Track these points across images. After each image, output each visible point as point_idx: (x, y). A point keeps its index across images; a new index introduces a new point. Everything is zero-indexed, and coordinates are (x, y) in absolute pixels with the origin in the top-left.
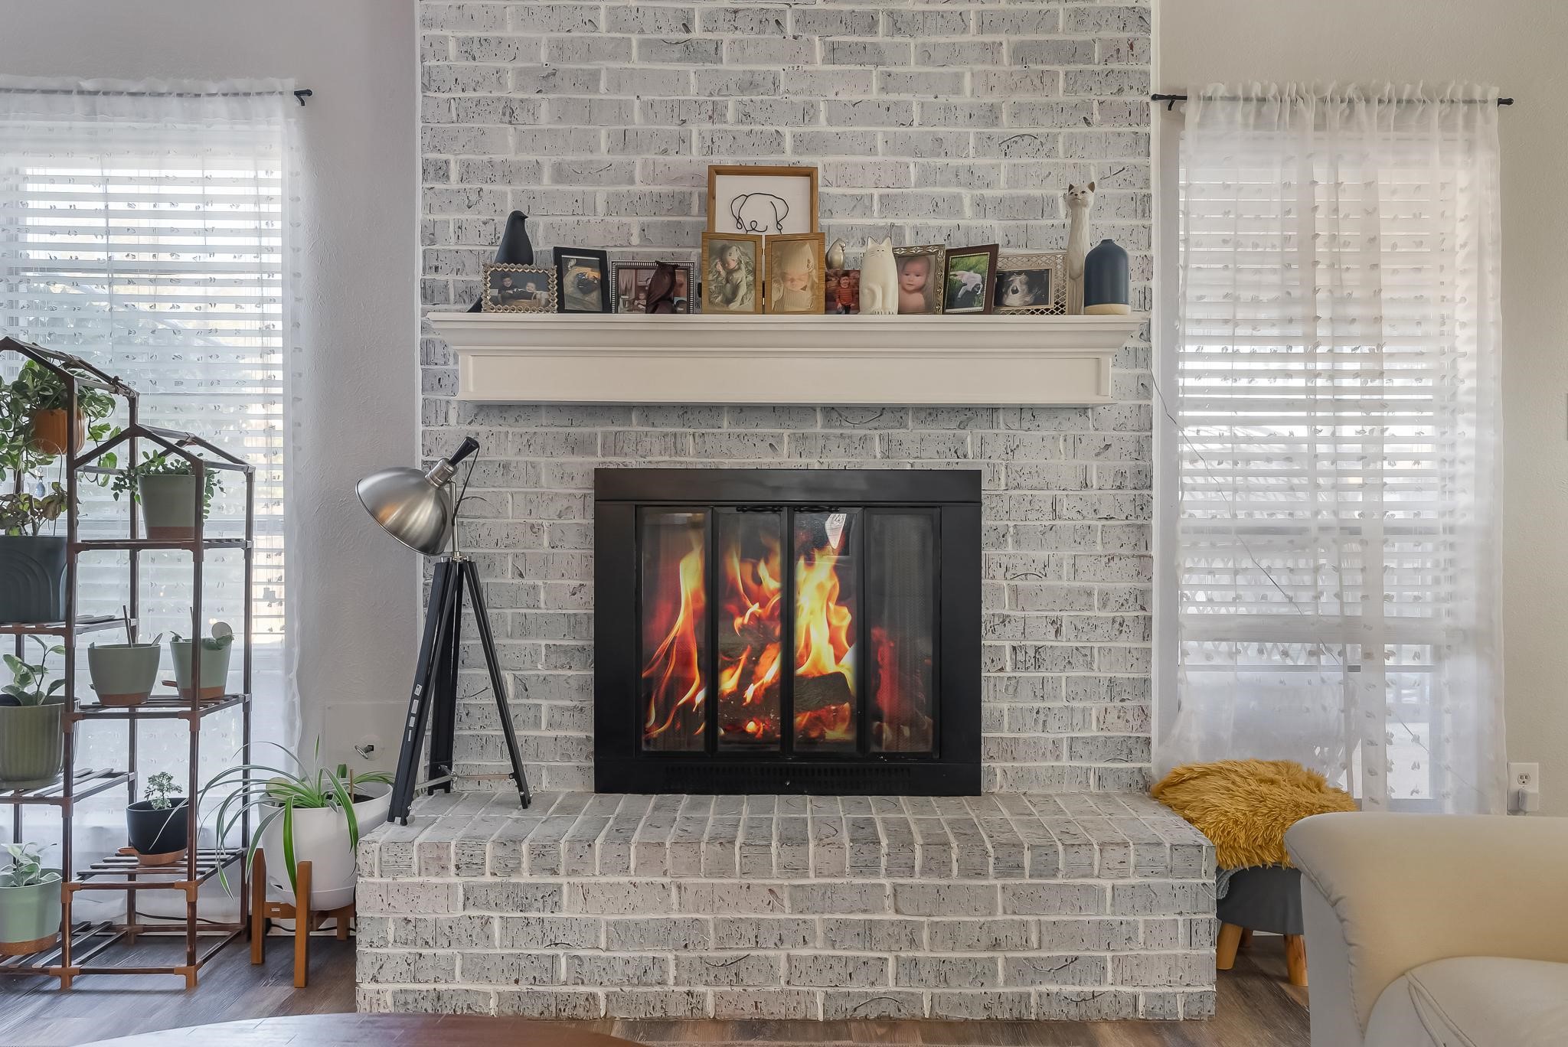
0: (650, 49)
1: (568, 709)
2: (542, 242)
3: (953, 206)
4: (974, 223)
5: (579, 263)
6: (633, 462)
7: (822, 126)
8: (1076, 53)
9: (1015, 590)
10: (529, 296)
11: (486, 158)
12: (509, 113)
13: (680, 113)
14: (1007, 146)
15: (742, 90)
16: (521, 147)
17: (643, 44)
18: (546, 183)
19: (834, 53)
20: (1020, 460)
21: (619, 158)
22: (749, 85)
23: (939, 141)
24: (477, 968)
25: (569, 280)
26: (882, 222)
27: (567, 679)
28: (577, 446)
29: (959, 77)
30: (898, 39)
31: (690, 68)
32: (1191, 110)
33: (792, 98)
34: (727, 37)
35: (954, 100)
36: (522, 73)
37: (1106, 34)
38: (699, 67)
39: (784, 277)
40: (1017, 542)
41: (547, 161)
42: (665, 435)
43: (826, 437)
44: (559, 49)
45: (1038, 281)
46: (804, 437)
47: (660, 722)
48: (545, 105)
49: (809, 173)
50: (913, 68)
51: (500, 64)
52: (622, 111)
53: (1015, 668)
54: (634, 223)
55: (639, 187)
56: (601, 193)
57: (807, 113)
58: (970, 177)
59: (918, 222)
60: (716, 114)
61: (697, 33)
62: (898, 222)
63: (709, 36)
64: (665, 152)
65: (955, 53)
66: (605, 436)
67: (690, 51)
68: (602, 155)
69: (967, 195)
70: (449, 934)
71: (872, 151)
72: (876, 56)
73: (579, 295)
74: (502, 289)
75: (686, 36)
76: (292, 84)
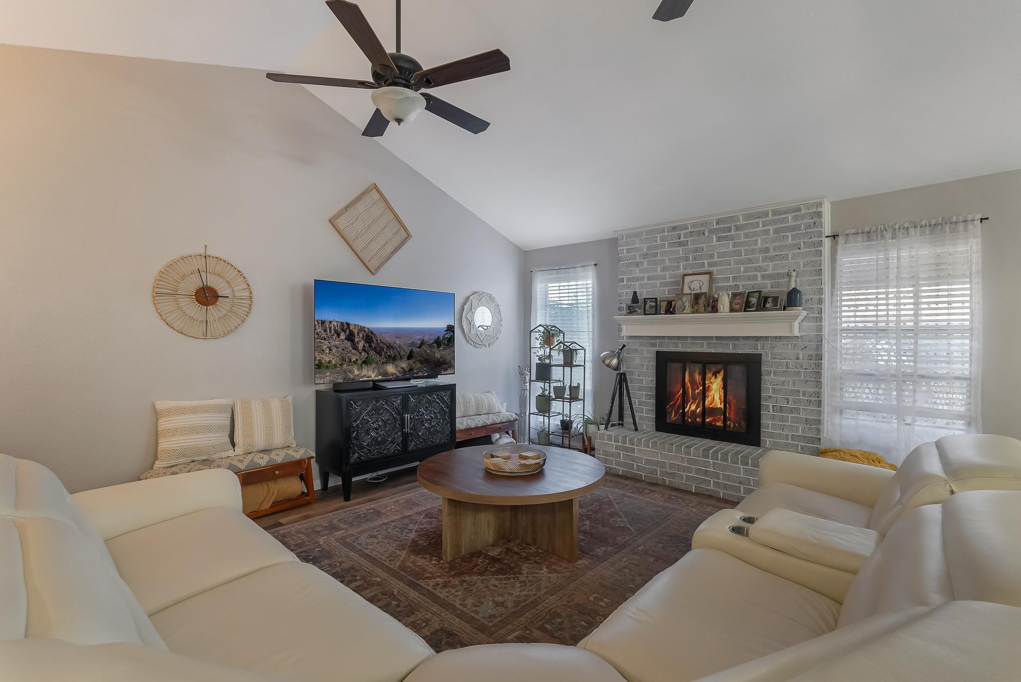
0: (670, 245)
1: (650, 410)
2: (640, 297)
3: (755, 278)
4: (761, 282)
5: (650, 302)
6: (666, 350)
7: (716, 259)
8: (797, 228)
9: (773, 389)
10: (636, 311)
11: (632, 276)
12: (637, 265)
13: (678, 260)
14: (772, 259)
15: (694, 252)
16: (640, 273)
17: (669, 244)
18: (646, 281)
19: (719, 239)
20: (775, 350)
21: (663, 273)
22: (696, 250)
23: (750, 259)
25: (647, 306)
26: (733, 284)
28: (653, 345)
29: (756, 241)
30: (738, 232)
31: (681, 249)
32: (841, 240)
33: (707, 253)
34: (689, 239)
35: (755, 247)
36: (640, 255)
37: (806, 221)
38: (683, 248)
39: (697, 303)
40: (775, 375)
41: (646, 276)
42: (674, 342)
43: (716, 343)
44: (648, 248)
45: (775, 299)
46: (710, 343)
47: (675, 416)
48: (645, 263)
49: (710, 273)
50: (742, 240)
51: (635, 253)
52: (663, 261)
53: (773, 411)
54: (666, 289)
55: (667, 280)
56: (658, 282)
57: (712, 256)
58: (760, 269)
59: (743, 283)
60: (687, 259)
61: (682, 239)
62: (738, 284)
63: (685, 239)
64: (674, 271)
65: (755, 234)
66: (659, 343)
67: (680, 244)
68: (659, 272)
69: (759, 274)
70: (612, 455)
71: (730, 264)
72: (731, 238)
73: (649, 310)
74: (630, 310)
75: (680, 240)
76: (593, 263)
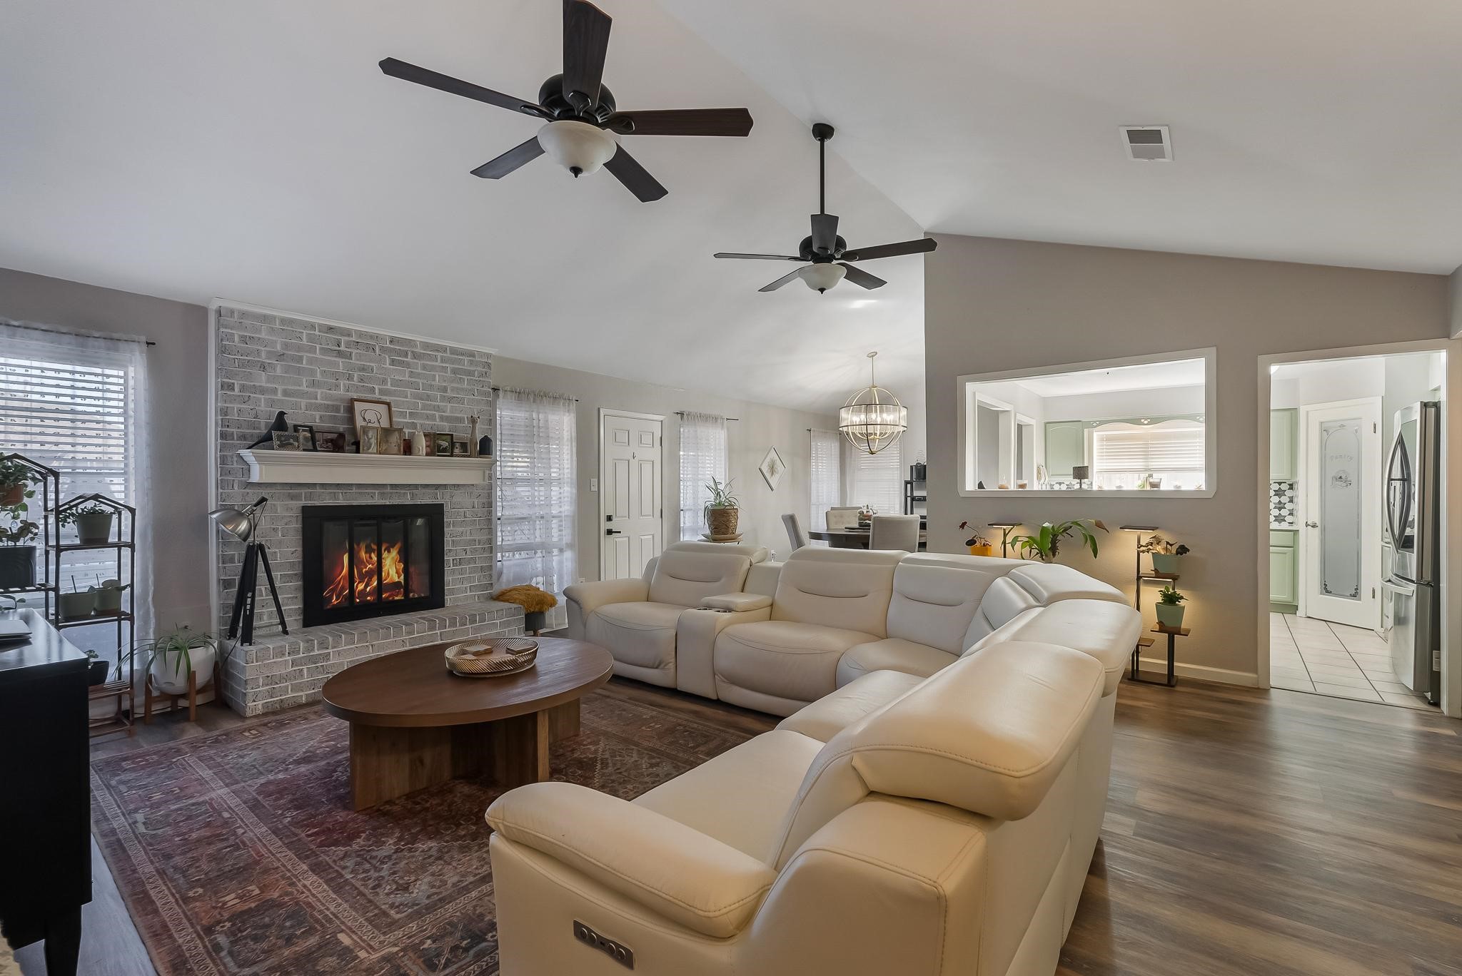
0: (324, 351)
1: (290, 598)
2: (290, 421)
3: (433, 418)
4: (440, 423)
5: (304, 431)
6: (317, 503)
7: (389, 386)
8: (470, 373)
9: (453, 541)
10: (291, 444)
11: (252, 384)
12: (263, 367)
13: (336, 376)
14: (450, 400)
15: (360, 371)
16: (268, 381)
17: (321, 349)
18: (280, 396)
19: (393, 362)
20: (454, 500)
21: (310, 390)
22: (363, 369)
23: (428, 396)
24: (296, 688)
25: (301, 438)
26: (410, 421)
27: (289, 587)
28: (293, 497)
29: (434, 376)
30: (415, 361)
31: (340, 360)
32: (501, 393)
33: (378, 375)
34: (355, 351)
35: (433, 383)
36: (269, 352)
37: (479, 369)
38: (343, 360)
39: (387, 441)
40: (453, 526)
41: (280, 388)
42: (331, 493)
43: (391, 493)
44: (286, 346)
45: (464, 446)
46: (384, 493)
47: (337, 600)
48: (279, 366)
49: (388, 404)
50: (419, 371)
51: (260, 348)
52: (313, 372)
53: (453, 566)
54: (317, 414)
55: (319, 401)
56: (303, 402)
57: (384, 381)
58: (438, 409)
59: (422, 422)
60: (350, 378)
61: (343, 348)
62: (415, 421)
63: (347, 350)
64: (330, 389)
65: (433, 368)
66: (305, 493)
67: (340, 354)
68: (304, 388)
69: (437, 414)
71: (406, 397)
72: (408, 365)
73: (305, 443)
74: (281, 441)
75: (338, 349)
76: (143, 339)
